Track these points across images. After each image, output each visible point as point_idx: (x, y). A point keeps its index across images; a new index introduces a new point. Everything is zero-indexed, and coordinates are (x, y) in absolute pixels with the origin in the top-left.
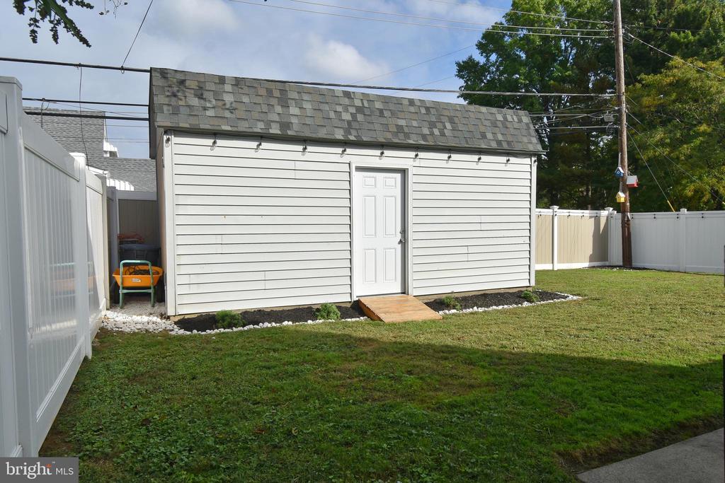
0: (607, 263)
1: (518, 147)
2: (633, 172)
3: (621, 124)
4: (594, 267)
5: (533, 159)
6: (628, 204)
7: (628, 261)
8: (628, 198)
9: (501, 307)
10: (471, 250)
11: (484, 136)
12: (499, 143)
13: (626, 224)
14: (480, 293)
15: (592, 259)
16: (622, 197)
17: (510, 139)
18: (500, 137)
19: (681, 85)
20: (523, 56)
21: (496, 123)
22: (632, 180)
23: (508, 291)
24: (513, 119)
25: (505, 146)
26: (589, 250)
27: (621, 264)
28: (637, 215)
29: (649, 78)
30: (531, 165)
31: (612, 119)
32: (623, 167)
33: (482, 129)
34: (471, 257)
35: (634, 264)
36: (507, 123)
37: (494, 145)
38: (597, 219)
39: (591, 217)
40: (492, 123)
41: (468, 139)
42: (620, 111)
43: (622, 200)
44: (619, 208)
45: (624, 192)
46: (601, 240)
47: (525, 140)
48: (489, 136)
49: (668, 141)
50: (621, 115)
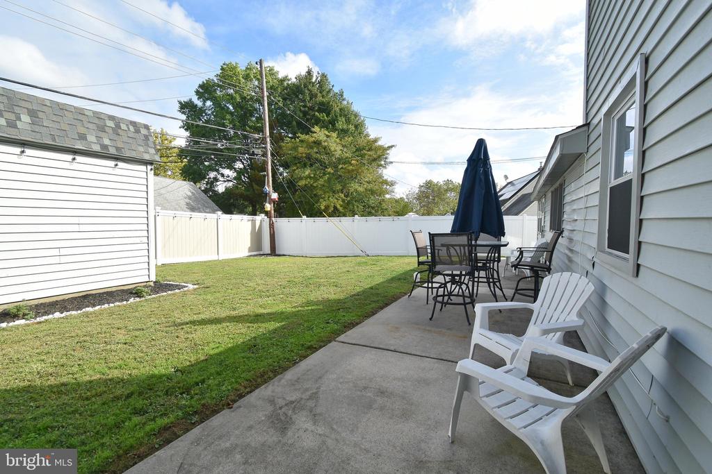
0: (262, 253)
1: (128, 154)
2: (275, 190)
3: (267, 157)
4: (251, 256)
5: (149, 167)
6: (273, 212)
7: (273, 252)
8: (273, 208)
9: (97, 308)
10: (63, 252)
11: (82, 137)
12: (105, 147)
13: (272, 226)
14: (81, 294)
15: (250, 250)
16: (268, 207)
17: (120, 145)
18: (107, 142)
19: (317, 143)
20: (231, 108)
21: (103, 128)
22: (275, 196)
23: (122, 288)
24: (128, 128)
25: (112, 151)
26: (248, 244)
27: (269, 252)
28: (280, 220)
29: (303, 137)
30: (147, 172)
31: (261, 153)
32: (269, 186)
33: (82, 130)
34: (64, 259)
35: (277, 253)
36: (119, 131)
37: (96, 148)
38: (253, 222)
39: (249, 220)
40: (98, 127)
41: (56, 138)
42: (265, 148)
43: (269, 209)
44: (267, 214)
45: (270, 203)
46: (257, 237)
47: (141, 149)
48: (91, 138)
49: (312, 175)
50: (267, 151)
